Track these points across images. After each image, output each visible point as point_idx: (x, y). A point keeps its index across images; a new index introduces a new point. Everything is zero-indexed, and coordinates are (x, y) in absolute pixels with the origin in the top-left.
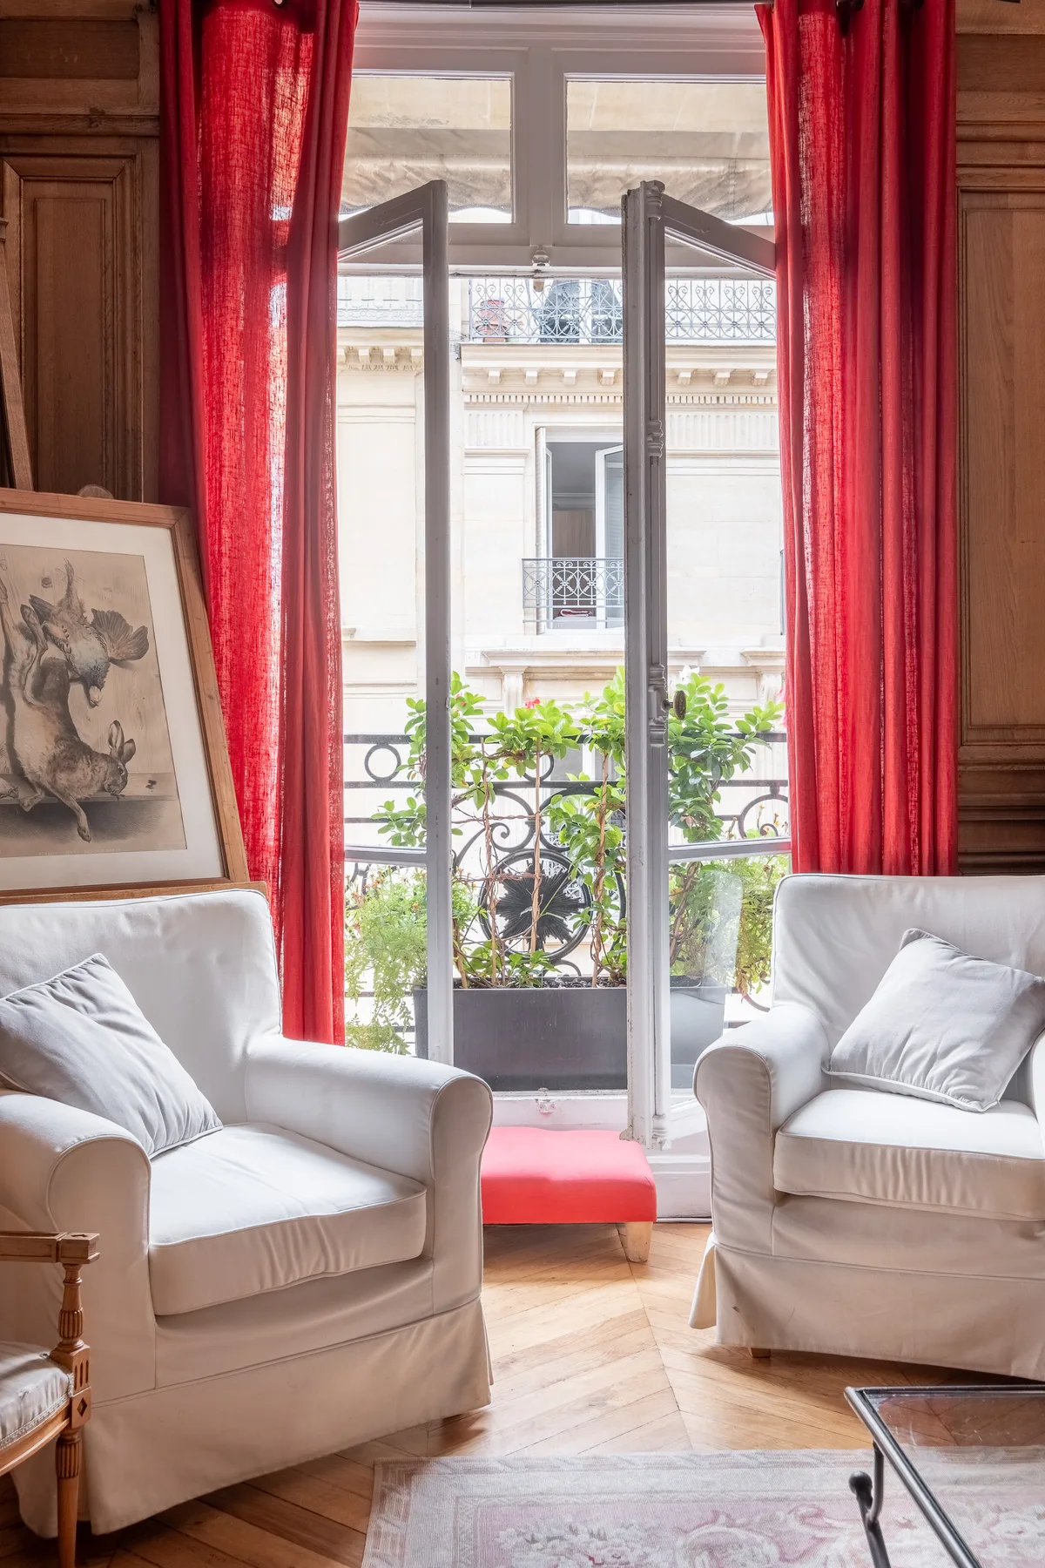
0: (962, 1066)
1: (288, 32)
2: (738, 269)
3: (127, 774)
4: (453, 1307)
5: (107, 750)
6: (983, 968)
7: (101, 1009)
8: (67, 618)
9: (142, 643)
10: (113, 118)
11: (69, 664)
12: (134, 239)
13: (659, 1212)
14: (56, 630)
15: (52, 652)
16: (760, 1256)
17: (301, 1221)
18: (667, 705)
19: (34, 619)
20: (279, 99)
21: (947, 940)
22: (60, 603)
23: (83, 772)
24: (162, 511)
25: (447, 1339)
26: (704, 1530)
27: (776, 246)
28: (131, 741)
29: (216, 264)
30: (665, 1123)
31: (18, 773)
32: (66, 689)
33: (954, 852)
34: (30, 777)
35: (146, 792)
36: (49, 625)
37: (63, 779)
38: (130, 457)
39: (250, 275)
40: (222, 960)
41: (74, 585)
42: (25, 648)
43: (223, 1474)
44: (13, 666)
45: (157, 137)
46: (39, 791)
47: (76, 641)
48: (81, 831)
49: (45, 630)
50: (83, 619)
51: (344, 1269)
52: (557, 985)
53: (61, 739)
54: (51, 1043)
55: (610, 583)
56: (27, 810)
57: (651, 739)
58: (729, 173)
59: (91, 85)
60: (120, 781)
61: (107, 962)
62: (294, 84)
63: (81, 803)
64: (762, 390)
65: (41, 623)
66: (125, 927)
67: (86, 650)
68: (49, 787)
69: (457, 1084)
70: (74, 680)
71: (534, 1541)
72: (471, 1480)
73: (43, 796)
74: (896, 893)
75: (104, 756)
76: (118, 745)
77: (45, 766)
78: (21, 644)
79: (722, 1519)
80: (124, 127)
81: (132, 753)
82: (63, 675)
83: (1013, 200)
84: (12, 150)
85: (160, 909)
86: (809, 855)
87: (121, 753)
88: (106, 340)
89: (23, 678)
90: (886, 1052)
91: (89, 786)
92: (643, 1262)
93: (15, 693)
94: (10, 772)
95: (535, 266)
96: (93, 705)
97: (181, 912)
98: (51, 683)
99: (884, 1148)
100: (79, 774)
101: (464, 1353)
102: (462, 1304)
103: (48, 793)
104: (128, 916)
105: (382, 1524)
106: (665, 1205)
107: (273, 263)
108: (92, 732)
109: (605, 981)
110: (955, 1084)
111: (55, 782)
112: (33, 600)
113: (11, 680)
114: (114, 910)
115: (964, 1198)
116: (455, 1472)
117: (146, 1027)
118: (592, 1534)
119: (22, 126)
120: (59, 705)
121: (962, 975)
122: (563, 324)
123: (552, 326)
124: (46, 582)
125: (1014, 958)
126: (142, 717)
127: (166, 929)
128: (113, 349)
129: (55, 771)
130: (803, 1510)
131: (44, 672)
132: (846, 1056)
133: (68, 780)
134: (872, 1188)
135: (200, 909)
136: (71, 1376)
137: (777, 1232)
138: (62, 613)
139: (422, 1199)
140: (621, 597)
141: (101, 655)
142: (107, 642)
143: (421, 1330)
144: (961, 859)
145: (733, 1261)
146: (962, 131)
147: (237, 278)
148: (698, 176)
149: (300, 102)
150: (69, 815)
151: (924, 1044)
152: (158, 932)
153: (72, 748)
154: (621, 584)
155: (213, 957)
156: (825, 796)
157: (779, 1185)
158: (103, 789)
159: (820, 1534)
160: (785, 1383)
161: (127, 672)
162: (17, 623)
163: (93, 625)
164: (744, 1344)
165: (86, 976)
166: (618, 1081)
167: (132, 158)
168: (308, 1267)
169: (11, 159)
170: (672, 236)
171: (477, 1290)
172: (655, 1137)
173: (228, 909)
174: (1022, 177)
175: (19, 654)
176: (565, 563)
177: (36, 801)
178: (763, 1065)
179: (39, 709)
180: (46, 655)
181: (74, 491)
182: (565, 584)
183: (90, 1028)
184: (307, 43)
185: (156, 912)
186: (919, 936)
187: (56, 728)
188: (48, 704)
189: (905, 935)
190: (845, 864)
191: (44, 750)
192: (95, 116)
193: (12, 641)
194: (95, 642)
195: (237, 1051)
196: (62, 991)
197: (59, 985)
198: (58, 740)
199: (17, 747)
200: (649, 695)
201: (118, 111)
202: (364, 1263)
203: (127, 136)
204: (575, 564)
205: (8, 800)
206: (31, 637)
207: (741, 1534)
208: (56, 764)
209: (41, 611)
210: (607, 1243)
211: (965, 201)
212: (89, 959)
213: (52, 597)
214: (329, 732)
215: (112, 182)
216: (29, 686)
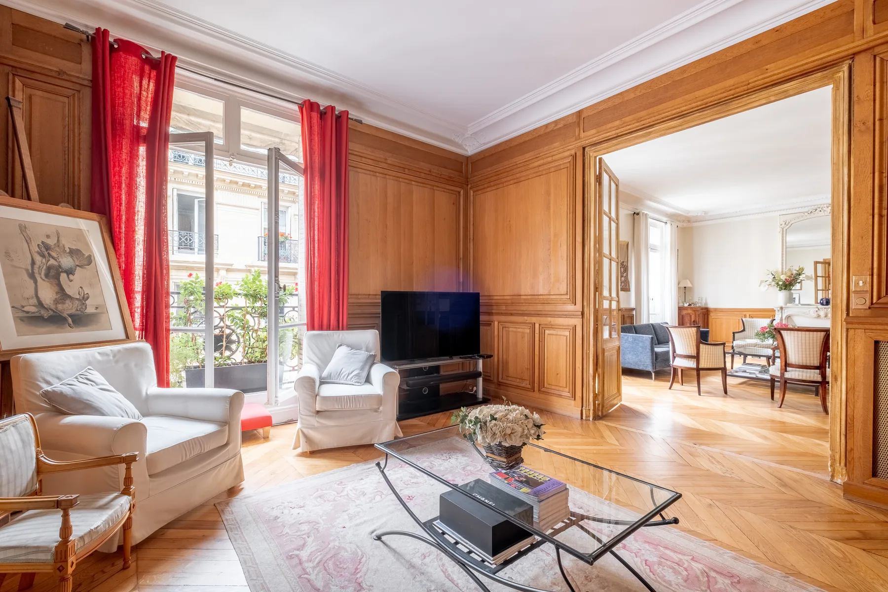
0: (356, 375)
1: (147, 68)
2: (293, 172)
3: (86, 305)
4: (235, 456)
5: (78, 297)
6: (359, 352)
7: (97, 384)
8: (58, 250)
9: (90, 260)
10: (68, 75)
11: (60, 266)
12: (79, 119)
13: (273, 423)
14: (54, 254)
15: (52, 262)
16: (313, 428)
17: (194, 439)
18: (280, 288)
19: (43, 249)
20: (143, 89)
21: (348, 346)
22: (55, 244)
23: (68, 304)
24: (94, 215)
25: (232, 466)
26: (317, 493)
27: (304, 169)
28: (87, 294)
29: (118, 137)
30: (278, 399)
31: (40, 304)
32: (60, 275)
33: (348, 325)
34: (46, 306)
35: (95, 311)
36: (50, 252)
37: (60, 307)
38: (76, 194)
39: (132, 143)
40: (136, 365)
41: (60, 238)
42: (40, 260)
43: (169, 518)
44: (35, 266)
45: (90, 87)
46: (50, 311)
47: (62, 258)
48: (69, 325)
49: (48, 253)
50: (64, 251)
51: (206, 451)
52: (230, 365)
53: (59, 293)
54: (85, 397)
55: (200, 241)
56: (46, 318)
57: (276, 297)
58: (280, 143)
59: (58, 60)
60: (84, 307)
61: (92, 369)
62: (149, 85)
63: (68, 315)
64: (252, 189)
65: (47, 251)
66: (99, 357)
67: (67, 262)
68: (54, 309)
69: (236, 394)
70: (62, 272)
71: (273, 508)
72: (248, 500)
73: (52, 313)
74: (335, 335)
75: (77, 299)
76: (82, 295)
77: (52, 302)
78: (38, 259)
79: (319, 490)
80: (74, 80)
81: (88, 298)
82: (57, 270)
83: (360, 170)
84: (19, 74)
85: (111, 350)
86: (312, 326)
87: (83, 298)
88: (65, 151)
89: (40, 271)
90: (337, 374)
91: (72, 309)
92: (268, 437)
93: (37, 276)
94: (37, 304)
95: (231, 159)
96: (71, 281)
97: (119, 351)
98: (52, 273)
99: (344, 396)
100: (67, 305)
101: (237, 467)
102: (236, 455)
103: (54, 311)
104: (99, 353)
105: (227, 517)
106: (274, 421)
107: (140, 140)
108: (71, 290)
109: (245, 363)
110: (354, 380)
111: (57, 308)
112: (43, 243)
113: (35, 271)
114: (94, 351)
115: (363, 405)
116: (241, 499)
117: (112, 388)
118: (288, 502)
119: (23, 66)
120: (56, 280)
121: (354, 354)
122: (183, 157)
123: (180, 157)
124: (48, 237)
125: (364, 349)
126: (91, 285)
127: (114, 356)
128: (68, 155)
129: (56, 304)
130: (338, 483)
131: (49, 269)
132: (326, 376)
133: (62, 307)
134: (342, 406)
135: (127, 350)
136: (131, 497)
137: (317, 421)
138: (56, 248)
139: (227, 427)
140: (204, 246)
141: (73, 264)
142: (76, 260)
143: (226, 464)
144: (349, 326)
145: (305, 430)
146: (350, 151)
147: (126, 143)
148: (271, 141)
149: (151, 91)
150: (65, 319)
151: (346, 371)
152: (111, 358)
153: (63, 295)
154: (204, 241)
155: (132, 364)
156: (316, 311)
157: (317, 410)
158: (77, 310)
159: (344, 486)
160: (320, 457)
161: (85, 270)
162: (36, 250)
163: (69, 253)
164: (306, 451)
165: (87, 374)
166: (264, 388)
167: (79, 91)
168: (197, 451)
169: (19, 77)
170: (281, 163)
171: (240, 450)
172: (276, 403)
173: (137, 350)
174: (361, 165)
175: (37, 262)
176: (183, 233)
177: (49, 315)
178: (313, 380)
179: (48, 282)
180: (50, 263)
181: (57, 205)
182: (183, 239)
183: (97, 391)
184: (154, 73)
185: (110, 352)
186: (341, 345)
187: (56, 289)
188: (52, 280)
189: (337, 346)
190: (321, 328)
191: (51, 297)
192: (61, 72)
193: (34, 257)
194: (70, 259)
195: (144, 393)
196: (81, 380)
197: (79, 378)
198: (57, 293)
199: (39, 295)
200: (275, 285)
201: (73, 74)
202: (211, 448)
203: (76, 83)
204: (187, 233)
205: (37, 314)
206: (43, 256)
207: (326, 492)
208: (56, 302)
209: (47, 247)
210: (255, 435)
211: (350, 168)
212: (87, 369)
213: (51, 242)
214: (164, 291)
215: (68, 97)
216: (43, 272)
